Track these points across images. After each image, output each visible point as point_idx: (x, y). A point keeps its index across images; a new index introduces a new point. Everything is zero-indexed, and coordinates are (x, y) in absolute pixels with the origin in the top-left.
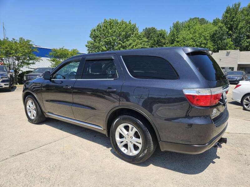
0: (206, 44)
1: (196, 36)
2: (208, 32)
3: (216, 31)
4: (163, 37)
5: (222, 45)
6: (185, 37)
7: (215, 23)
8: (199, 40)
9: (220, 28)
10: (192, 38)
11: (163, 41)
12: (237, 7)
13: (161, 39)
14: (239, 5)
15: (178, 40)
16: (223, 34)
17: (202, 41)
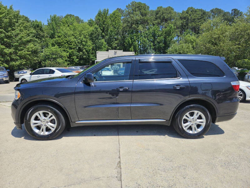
0: (86, 42)
1: (76, 33)
2: (86, 31)
3: (93, 31)
4: (41, 29)
5: (99, 44)
6: (66, 32)
7: (90, 23)
8: (80, 38)
9: (96, 28)
10: (73, 35)
11: (42, 34)
12: (106, 12)
13: (39, 32)
14: (108, 10)
15: (60, 34)
16: (98, 35)
17: (82, 39)
